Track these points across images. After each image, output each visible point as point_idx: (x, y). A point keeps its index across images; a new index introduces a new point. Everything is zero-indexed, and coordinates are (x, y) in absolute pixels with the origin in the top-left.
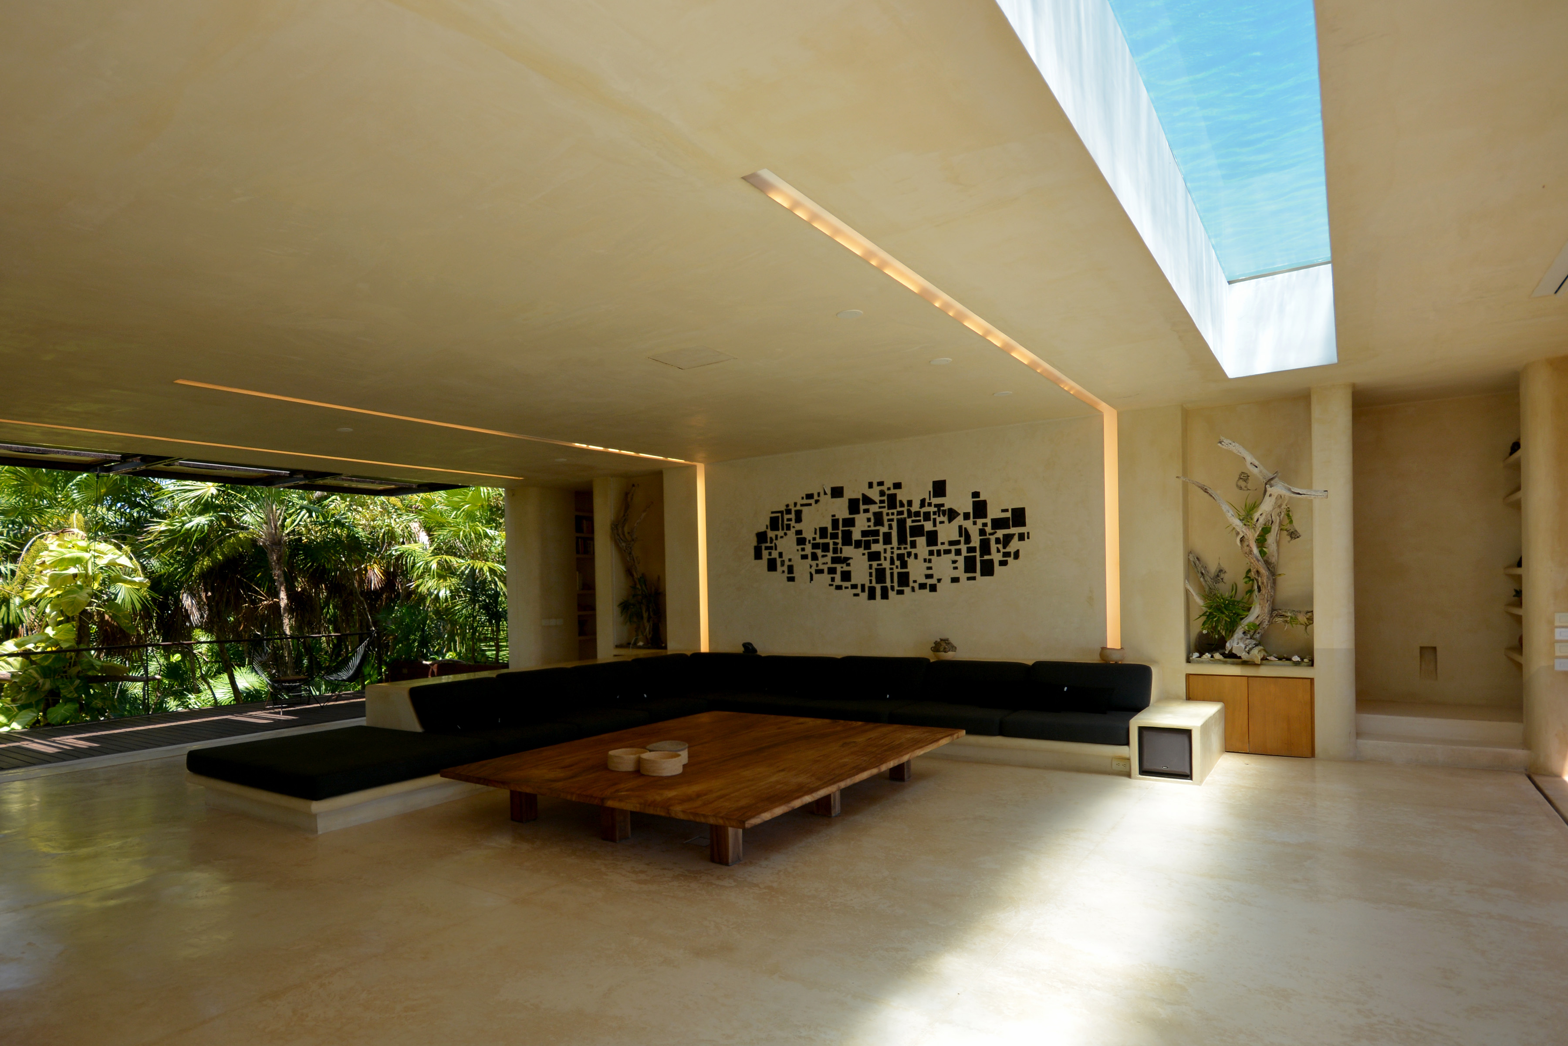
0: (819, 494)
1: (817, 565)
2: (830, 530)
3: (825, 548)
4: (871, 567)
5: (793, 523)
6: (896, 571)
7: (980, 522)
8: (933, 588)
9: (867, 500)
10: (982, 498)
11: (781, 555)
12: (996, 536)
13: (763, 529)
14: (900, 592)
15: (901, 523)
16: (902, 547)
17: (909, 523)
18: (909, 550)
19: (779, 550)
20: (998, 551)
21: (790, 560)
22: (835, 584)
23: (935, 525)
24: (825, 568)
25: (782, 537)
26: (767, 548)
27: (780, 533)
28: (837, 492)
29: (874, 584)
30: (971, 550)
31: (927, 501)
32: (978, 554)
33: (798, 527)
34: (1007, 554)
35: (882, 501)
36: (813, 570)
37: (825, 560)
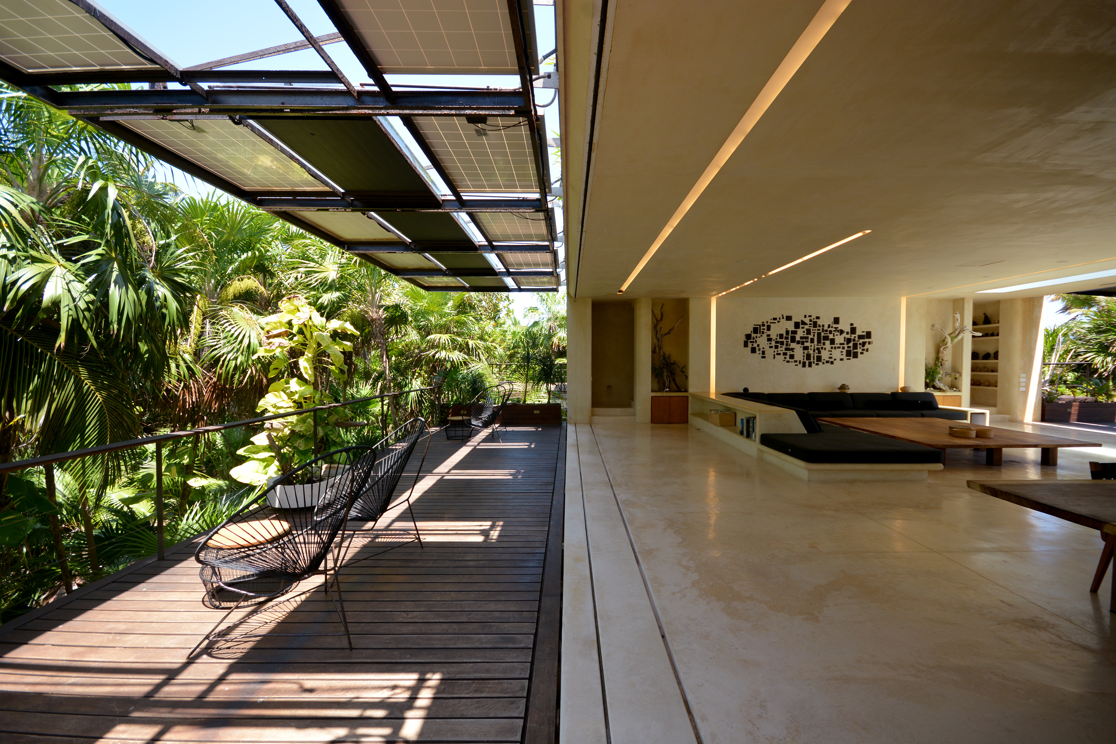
0: (780, 319)
1: (778, 351)
2: (785, 335)
3: (782, 343)
4: (804, 353)
5: (765, 331)
6: (816, 355)
7: (853, 336)
8: (832, 363)
9: (803, 323)
10: (854, 326)
11: (758, 346)
12: (860, 342)
13: (749, 333)
14: (817, 364)
15: (819, 334)
16: (819, 344)
17: (823, 334)
18: (822, 346)
19: (758, 343)
20: (860, 348)
21: (763, 348)
22: (786, 360)
23: (834, 336)
24: (782, 353)
26: (751, 342)
27: (758, 335)
28: (789, 318)
29: (805, 360)
30: (849, 347)
31: (831, 325)
32: (852, 349)
33: (768, 333)
34: (863, 350)
35: (810, 324)
36: (775, 353)
37: (781, 349)
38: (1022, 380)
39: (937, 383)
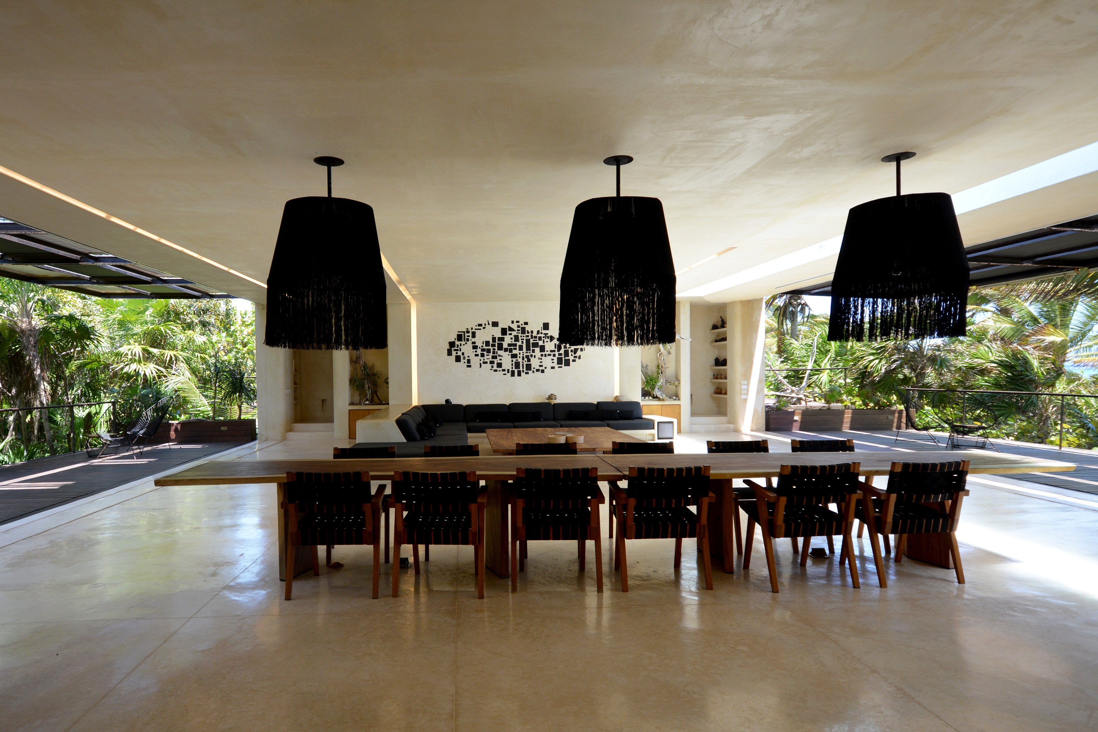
0: (485, 325)
1: (484, 359)
2: (491, 342)
3: (489, 351)
4: (512, 361)
5: (470, 338)
6: (525, 363)
8: (543, 371)
9: (511, 329)
11: (463, 354)
12: (571, 349)
13: (453, 340)
14: (527, 373)
15: (528, 341)
16: (528, 352)
17: (532, 341)
18: (531, 353)
19: (462, 351)
20: (572, 355)
21: (468, 357)
22: (493, 369)
23: (544, 343)
24: (488, 361)
25: (464, 345)
26: (455, 350)
27: (463, 343)
28: (495, 324)
29: (514, 369)
30: (560, 354)
31: (540, 331)
32: (563, 356)
33: (473, 340)
34: (575, 357)
35: (518, 330)
36: (482, 362)
37: (488, 357)
38: (743, 387)
39: (657, 392)
